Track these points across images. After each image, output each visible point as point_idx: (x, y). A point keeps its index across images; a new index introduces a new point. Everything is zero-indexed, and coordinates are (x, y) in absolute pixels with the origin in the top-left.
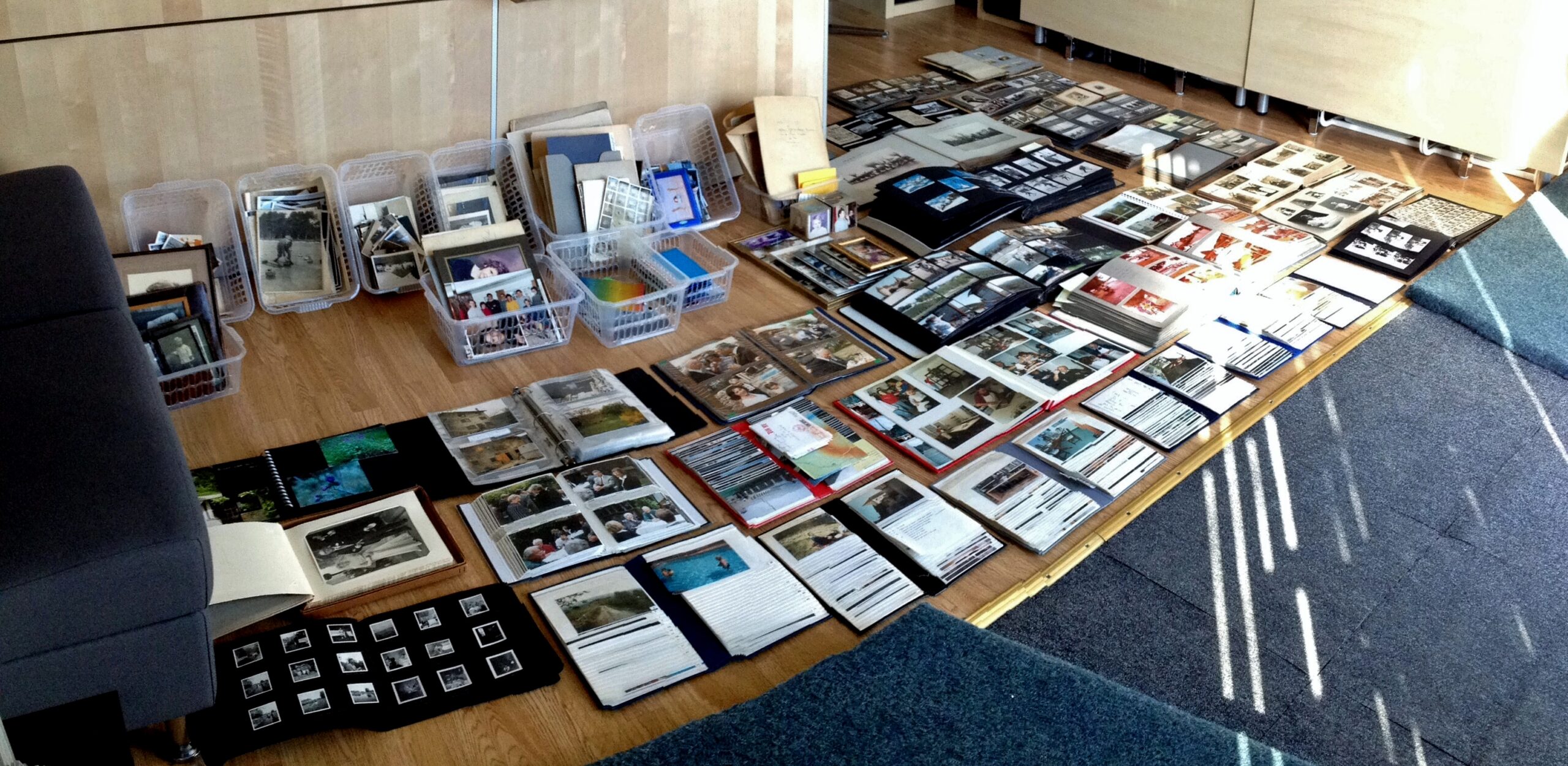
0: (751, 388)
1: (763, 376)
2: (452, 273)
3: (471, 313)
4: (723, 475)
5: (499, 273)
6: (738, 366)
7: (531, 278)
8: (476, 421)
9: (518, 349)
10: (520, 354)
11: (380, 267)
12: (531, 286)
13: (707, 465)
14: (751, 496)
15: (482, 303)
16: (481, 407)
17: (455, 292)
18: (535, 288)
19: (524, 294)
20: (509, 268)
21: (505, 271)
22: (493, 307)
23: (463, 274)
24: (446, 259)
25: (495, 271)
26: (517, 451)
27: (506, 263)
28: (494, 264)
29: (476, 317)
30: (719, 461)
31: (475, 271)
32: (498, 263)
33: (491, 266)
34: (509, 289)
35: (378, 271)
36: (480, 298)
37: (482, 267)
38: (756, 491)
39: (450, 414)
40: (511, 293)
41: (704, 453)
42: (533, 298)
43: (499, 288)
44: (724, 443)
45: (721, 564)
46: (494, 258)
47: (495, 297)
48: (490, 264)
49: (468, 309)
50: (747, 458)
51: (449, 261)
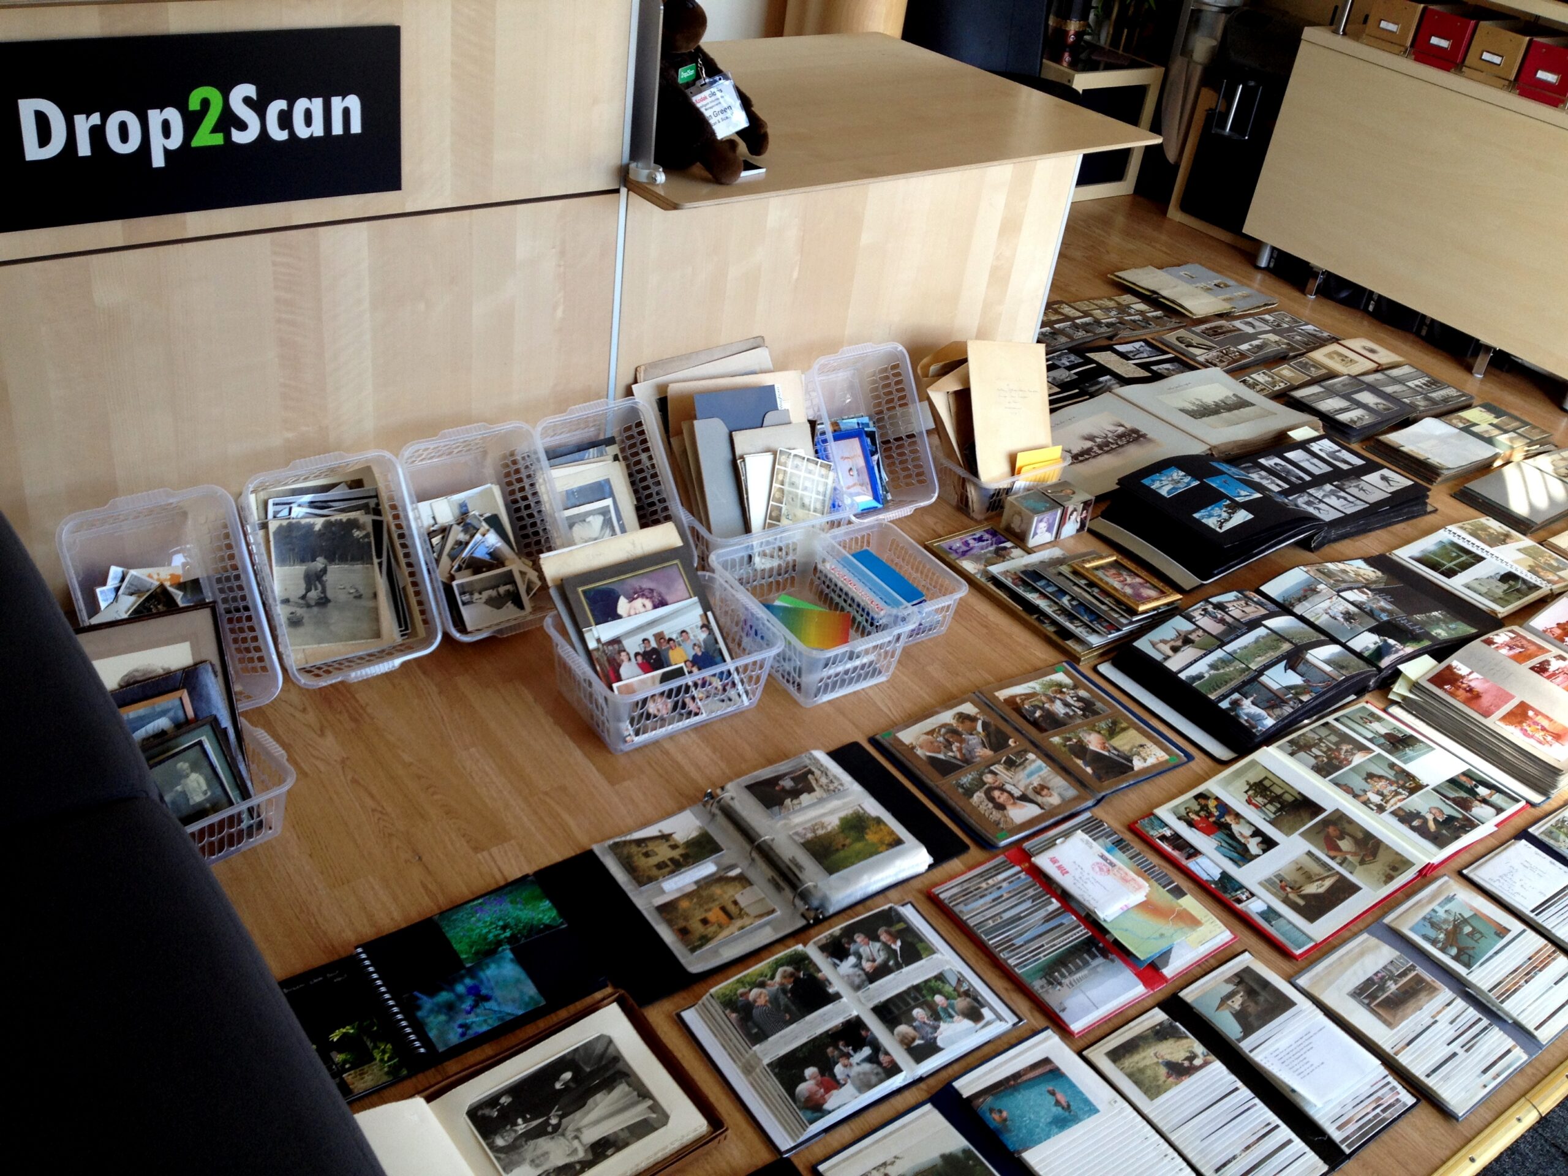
0: (1017, 793)
1: (1027, 771)
2: (592, 611)
3: (624, 671)
4: (1018, 942)
5: (655, 607)
6: (988, 752)
7: (699, 611)
8: (664, 853)
9: (694, 720)
10: (696, 728)
11: (466, 598)
12: (700, 624)
13: (991, 923)
14: (1065, 981)
15: (637, 654)
16: (665, 826)
17: (598, 640)
18: (706, 626)
19: (692, 637)
20: (668, 598)
21: (662, 603)
22: (652, 659)
23: (607, 611)
24: (580, 590)
25: (649, 604)
26: (735, 903)
27: (663, 590)
28: (646, 593)
29: (631, 674)
30: (1006, 916)
31: (623, 605)
32: (652, 590)
33: (643, 596)
34: (670, 629)
35: (464, 604)
36: (633, 645)
37: (631, 599)
38: (1071, 973)
39: (625, 842)
40: (674, 637)
41: (982, 901)
42: (705, 641)
43: (657, 630)
44: (1004, 884)
45: (1058, 1103)
46: (646, 584)
47: (654, 644)
48: (641, 593)
49: (619, 666)
50: (1042, 913)
51: (584, 592)
